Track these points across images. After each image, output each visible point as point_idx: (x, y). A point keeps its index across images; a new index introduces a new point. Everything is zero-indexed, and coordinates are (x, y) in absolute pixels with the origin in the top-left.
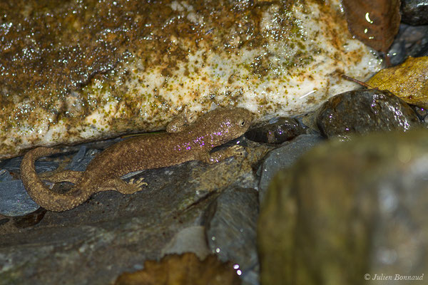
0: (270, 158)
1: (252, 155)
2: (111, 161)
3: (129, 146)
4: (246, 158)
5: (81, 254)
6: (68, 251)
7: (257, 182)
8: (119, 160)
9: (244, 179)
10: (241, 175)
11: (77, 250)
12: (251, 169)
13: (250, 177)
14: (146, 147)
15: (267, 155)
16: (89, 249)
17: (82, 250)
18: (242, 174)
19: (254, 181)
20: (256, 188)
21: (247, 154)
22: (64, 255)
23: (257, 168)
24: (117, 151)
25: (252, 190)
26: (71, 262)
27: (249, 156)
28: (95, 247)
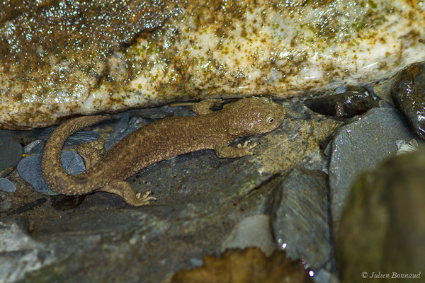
5: (132, 247)
6: (117, 243)
11: (128, 241)
16: (141, 241)
17: (133, 241)
22: (112, 247)
26: (121, 256)
28: (147, 239)
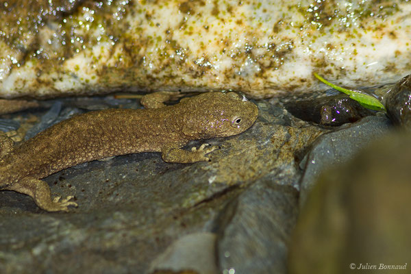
0: (321, 145)
1: (296, 139)
2: (48, 146)
3: (72, 125)
4: (287, 142)
5: (35, 258)
6: (16, 252)
7: (298, 177)
8: (59, 145)
9: (280, 171)
10: (276, 166)
11: (30, 250)
12: (292, 159)
13: (290, 170)
14: (98, 124)
15: (318, 140)
16: (47, 251)
17: (37, 251)
18: (279, 164)
19: (295, 176)
20: (296, 186)
21: (289, 136)
22: (10, 256)
23: (300, 157)
24: (58, 133)
25: (290, 188)
26: (20, 268)
27: (292, 140)
28: (55, 250)
